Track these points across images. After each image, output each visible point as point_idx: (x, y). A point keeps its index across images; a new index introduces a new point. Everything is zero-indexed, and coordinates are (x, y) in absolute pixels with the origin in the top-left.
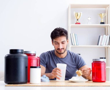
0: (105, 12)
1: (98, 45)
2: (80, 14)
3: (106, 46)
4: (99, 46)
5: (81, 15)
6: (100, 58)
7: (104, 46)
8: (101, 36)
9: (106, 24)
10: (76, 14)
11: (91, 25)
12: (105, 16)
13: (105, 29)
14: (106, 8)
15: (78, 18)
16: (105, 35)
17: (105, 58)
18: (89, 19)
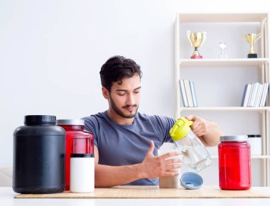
0: (258, 31)
1: (242, 105)
2: (202, 35)
3: (261, 108)
4: (245, 108)
5: (205, 37)
7: (257, 108)
8: (249, 86)
9: (261, 57)
10: (193, 36)
11: (227, 60)
12: (259, 41)
13: (260, 70)
14: (261, 21)
15: (196, 45)
16: (257, 84)
17: (258, 136)
18: (223, 46)
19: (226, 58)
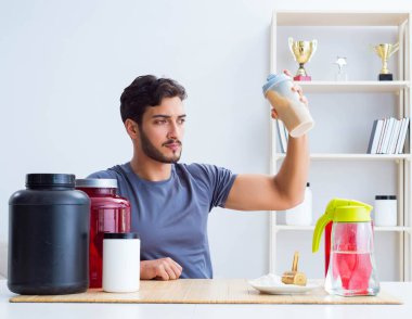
0: (395, 40)
1: (369, 152)
2: (311, 44)
3: (397, 156)
4: (373, 155)
5: (315, 48)
6: (378, 198)
7: (391, 156)
8: (380, 123)
9: (398, 79)
10: (297, 46)
11: (347, 83)
12: (397, 54)
13: (396, 99)
14: (399, 25)
15: (302, 59)
16: (392, 119)
17: (392, 198)
18: (341, 62)
19: (345, 81)
